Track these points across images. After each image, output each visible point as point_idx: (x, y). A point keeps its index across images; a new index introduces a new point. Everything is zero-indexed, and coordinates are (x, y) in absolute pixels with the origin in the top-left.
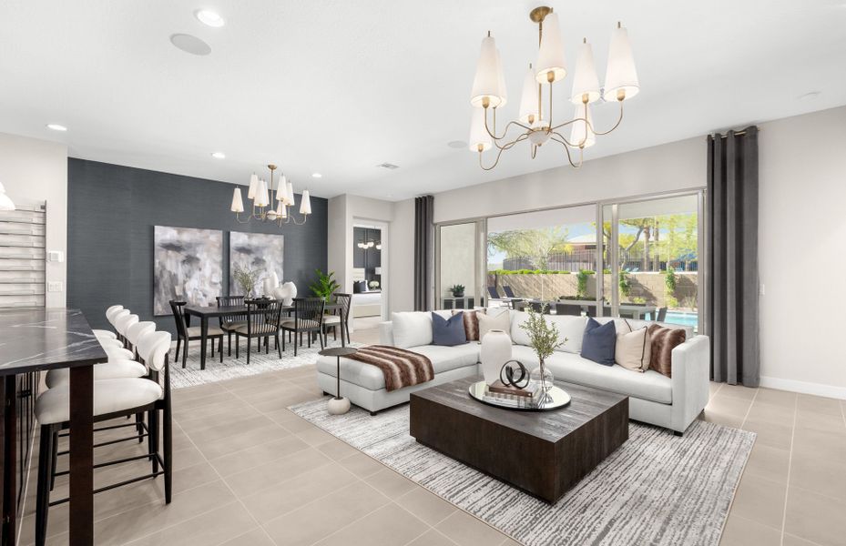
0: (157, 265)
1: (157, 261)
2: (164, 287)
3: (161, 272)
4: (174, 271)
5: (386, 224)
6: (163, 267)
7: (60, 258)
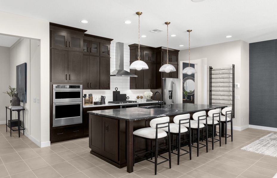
7: (239, 86)
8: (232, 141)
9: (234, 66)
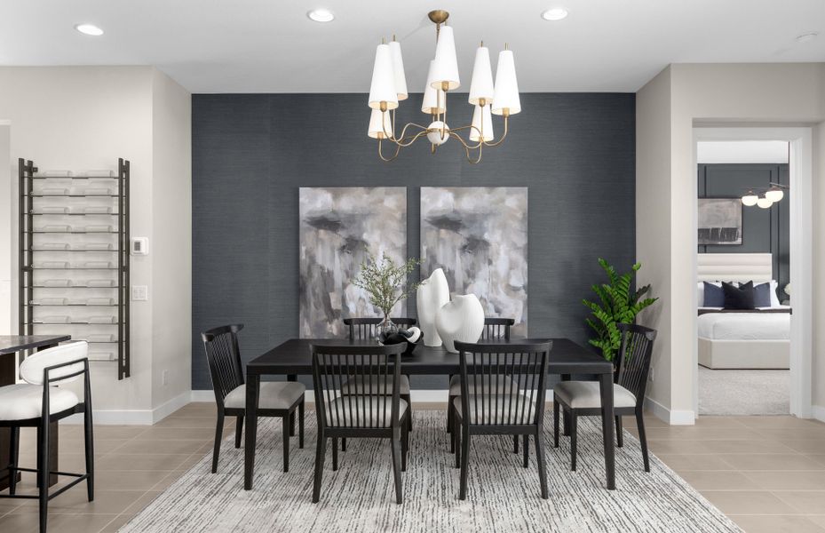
0: (303, 257)
1: (303, 249)
2: (314, 294)
3: (309, 268)
4: (328, 266)
5: (806, 132)
6: (312, 259)
7: (144, 249)
8: (91, 498)
9: (124, 168)
